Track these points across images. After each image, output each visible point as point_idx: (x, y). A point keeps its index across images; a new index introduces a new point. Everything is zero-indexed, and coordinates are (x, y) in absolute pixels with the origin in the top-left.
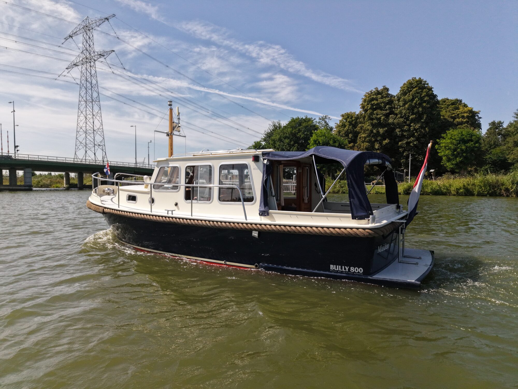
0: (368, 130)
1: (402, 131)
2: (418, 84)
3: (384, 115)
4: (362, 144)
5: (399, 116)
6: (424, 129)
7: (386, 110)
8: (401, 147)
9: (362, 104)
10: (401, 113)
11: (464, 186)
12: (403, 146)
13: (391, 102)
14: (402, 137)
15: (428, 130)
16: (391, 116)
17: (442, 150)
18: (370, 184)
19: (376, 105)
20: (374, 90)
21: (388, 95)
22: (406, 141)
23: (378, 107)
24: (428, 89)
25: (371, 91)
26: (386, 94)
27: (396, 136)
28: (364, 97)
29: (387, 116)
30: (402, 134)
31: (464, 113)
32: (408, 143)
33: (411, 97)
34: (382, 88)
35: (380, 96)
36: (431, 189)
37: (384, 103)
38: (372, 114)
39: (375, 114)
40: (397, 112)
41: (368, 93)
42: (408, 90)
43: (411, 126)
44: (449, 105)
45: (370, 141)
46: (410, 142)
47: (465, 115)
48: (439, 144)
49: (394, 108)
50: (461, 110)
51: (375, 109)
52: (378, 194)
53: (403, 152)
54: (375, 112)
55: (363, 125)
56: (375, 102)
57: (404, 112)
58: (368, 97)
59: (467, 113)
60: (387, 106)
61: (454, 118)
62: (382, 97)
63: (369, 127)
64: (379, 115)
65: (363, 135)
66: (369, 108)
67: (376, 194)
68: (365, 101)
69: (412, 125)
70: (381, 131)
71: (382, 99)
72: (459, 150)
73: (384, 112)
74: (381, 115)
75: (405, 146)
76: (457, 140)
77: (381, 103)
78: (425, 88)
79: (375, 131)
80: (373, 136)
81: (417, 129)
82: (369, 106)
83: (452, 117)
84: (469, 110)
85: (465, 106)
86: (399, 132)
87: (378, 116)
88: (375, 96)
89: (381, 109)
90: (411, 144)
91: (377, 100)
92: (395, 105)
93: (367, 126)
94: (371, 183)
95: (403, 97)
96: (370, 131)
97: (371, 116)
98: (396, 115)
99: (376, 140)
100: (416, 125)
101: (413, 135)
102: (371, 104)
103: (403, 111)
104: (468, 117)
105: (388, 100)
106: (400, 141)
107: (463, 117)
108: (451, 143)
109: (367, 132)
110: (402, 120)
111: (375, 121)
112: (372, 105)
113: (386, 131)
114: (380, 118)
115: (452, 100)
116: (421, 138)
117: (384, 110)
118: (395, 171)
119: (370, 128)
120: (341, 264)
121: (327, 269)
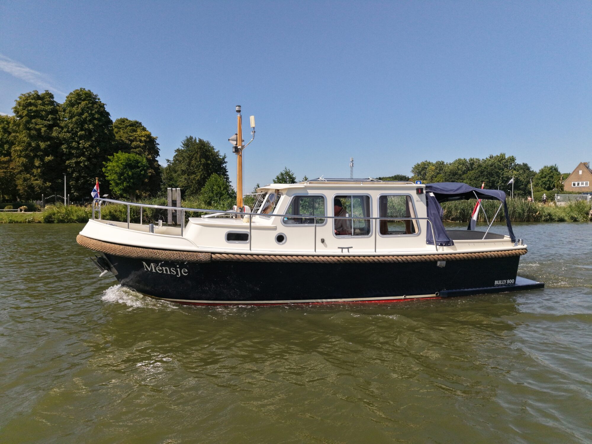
0: (24, 142)
1: (70, 148)
2: (87, 97)
3: (45, 126)
4: (18, 159)
5: (65, 130)
6: (95, 148)
7: (49, 120)
8: (69, 166)
9: (16, 108)
10: (66, 126)
11: (110, 212)
12: (72, 166)
13: (54, 112)
14: (70, 156)
15: (98, 150)
16: (55, 128)
17: (109, 173)
18: (17, 211)
19: (35, 112)
20: (33, 93)
21: (52, 103)
22: (75, 160)
23: (37, 115)
24: (99, 105)
25: (28, 94)
26: (48, 101)
27: (63, 154)
28: (18, 99)
29: (50, 127)
30: (70, 152)
31: (142, 136)
32: (78, 163)
33: (79, 110)
34: (45, 92)
35: (40, 102)
36: (78, 216)
37: (45, 111)
38: (28, 122)
39: (32, 123)
40: (62, 124)
41: (24, 95)
42: (76, 101)
43: (80, 144)
44: (127, 126)
45: (26, 156)
46: (80, 162)
47: (143, 139)
48: (106, 167)
49: (60, 120)
50: (138, 133)
51: (34, 117)
52: (12, 223)
53: (72, 173)
54: (33, 121)
55: (18, 134)
56: (34, 108)
57: (71, 126)
58: (24, 100)
59: (144, 137)
60: (50, 116)
61: (132, 141)
62: (43, 104)
63: (25, 139)
64: (39, 125)
65: (18, 148)
66: (24, 115)
67: (10, 223)
68: (19, 104)
69: (81, 142)
70: (43, 145)
71: (43, 106)
72: (126, 175)
73: (46, 123)
74: (41, 126)
75: (74, 166)
76: (123, 165)
77: (42, 111)
78: (96, 103)
79: (33, 144)
80: (31, 151)
81: (88, 148)
82: (25, 112)
83: (130, 140)
84: (146, 135)
85: (144, 129)
86: (66, 148)
87: (37, 127)
88: (33, 101)
89: (42, 118)
90: (81, 164)
91: (36, 106)
92: (60, 117)
93: (23, 136)
94: (19, 209)
95: (69, 109)
96: (27, 143)
97: (28, 125)
98: (62, 128)
99: (36, 156)
100: (85, 143)
101: (83, 154)
102: (28, 110)
103: (69, 125)
104: (145, 141)
105: (51, 109)
106: (68, 159)
107: (141, 141)
108: (118, 166)
109: (23, 144)
110: (69, 135)
111: (33, 132)
112: (30, 111)
113: (49, 146)
114: (40, 129)
115: (130, 121)
116: (92, 158)
117: (45, 120)
118: (57, 195)
119: (27, 139)
120: (501, 279)
121: (493, 285)
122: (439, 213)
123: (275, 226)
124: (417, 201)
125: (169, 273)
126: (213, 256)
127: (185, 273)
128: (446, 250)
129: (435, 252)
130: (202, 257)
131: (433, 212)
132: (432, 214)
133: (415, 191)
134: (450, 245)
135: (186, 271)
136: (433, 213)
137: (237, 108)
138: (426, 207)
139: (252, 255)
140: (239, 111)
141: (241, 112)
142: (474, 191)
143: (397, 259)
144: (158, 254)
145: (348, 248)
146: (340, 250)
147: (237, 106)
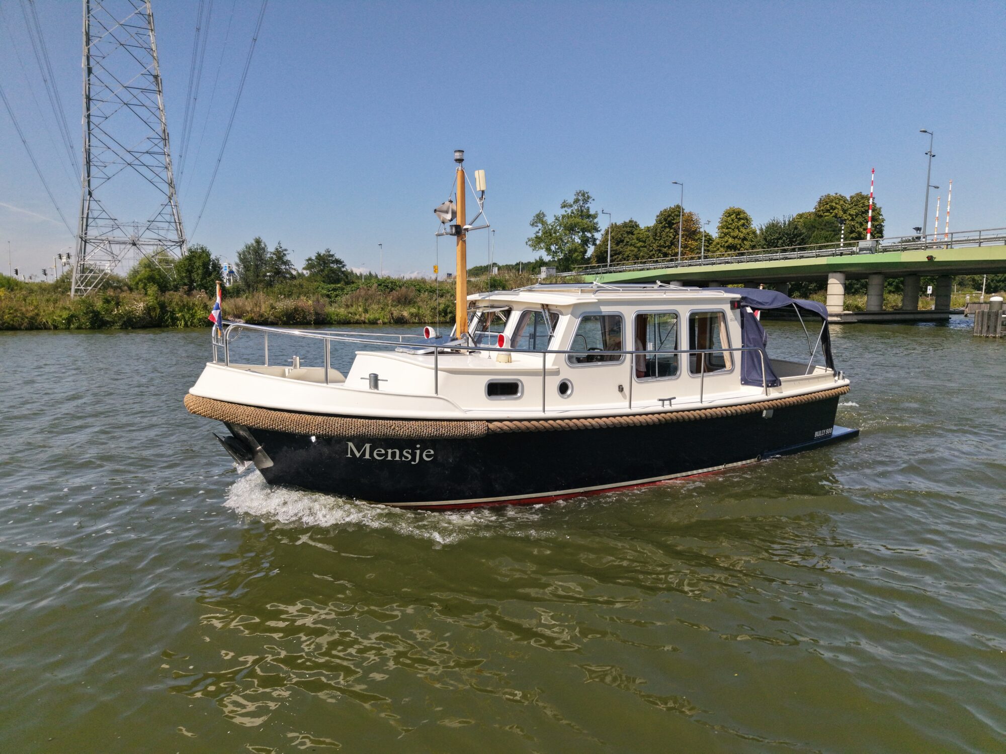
120: (821, 429)
121: (812, 437)
122: (761, 338)
123: (557, 367)
124: (731, 320)
125: (397, 458)
126: (491, 426)
127: (428, 456)
128: (774, 393)
129: (764, 397)
130: (473, 428)
131: (753, 337)
132: (751, 340)
133: (729, 305)
134: (776, 386)
135: (432, 452)
136: (753, 339)
137: (458, 155)
138: (740, 329)
139: (546, 420)
140: (460, 161)
141: (463, 162)
142: (795, 303)
143: (726, 412)
144: (397, 428)
145: (670, 400)
146: (661, 402)
147: (455, 151)
